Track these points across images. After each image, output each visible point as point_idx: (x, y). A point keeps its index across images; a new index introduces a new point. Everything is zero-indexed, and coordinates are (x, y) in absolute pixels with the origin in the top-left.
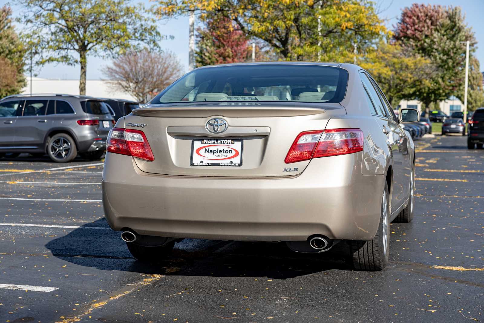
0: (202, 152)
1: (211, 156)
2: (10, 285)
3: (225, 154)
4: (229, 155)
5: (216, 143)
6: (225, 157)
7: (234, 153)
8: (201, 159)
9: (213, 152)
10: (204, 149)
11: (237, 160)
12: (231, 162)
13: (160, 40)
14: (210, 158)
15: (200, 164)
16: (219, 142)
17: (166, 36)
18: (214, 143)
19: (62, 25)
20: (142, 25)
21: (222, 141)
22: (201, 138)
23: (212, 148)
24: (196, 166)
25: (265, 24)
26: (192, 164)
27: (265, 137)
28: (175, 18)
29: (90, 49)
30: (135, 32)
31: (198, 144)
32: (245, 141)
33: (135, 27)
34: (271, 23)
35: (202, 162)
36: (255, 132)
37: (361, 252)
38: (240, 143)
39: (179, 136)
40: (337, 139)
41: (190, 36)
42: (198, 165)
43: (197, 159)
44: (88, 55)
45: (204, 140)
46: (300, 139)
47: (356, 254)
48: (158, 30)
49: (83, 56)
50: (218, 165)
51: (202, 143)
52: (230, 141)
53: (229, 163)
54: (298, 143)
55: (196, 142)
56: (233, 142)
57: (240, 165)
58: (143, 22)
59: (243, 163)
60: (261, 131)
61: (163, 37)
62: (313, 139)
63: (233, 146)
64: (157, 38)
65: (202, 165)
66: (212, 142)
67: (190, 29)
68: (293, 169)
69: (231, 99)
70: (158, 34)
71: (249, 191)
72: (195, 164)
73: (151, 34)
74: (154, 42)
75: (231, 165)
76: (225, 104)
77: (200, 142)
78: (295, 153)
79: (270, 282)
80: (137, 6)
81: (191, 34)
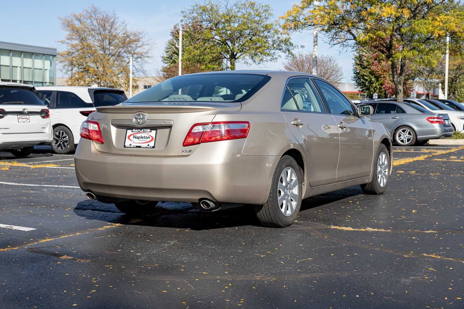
0: (131, 138)
1: (136, 140)
2: (6, 225)
3: (145, 139)
4: (148, 140)
5: (140, 131)
6: (145, 142)
7: (151, 138)
8: (130, 142)
9: (138, 138)
10: (133, 136)
11: (152, 144)
12: (148, 145)
13: (293, 49)
14: (136, 142)
15: (129, 146)
16: (142, 130)
17: (298, 46)
18: (139, 131)
19: (218, 40)
20: (278, 38)
21: (144, 130)
22: (131, 128)
23: (138, 135)
24: (127, 147)
25: (368, 34)
26: (125, 146)
27: (170, 127)
28: (299, 31)
29: (238, 58)
30: (274, 44)
31: (129, 132)
32: (158, 130)
33: (274, 39)
34: (374, 33)
35: (131, 145)
36: (163, 123)
37: (261, 213)
38: (155, 131)
39: (119, 126)
40: (223, 129)
41: (314, 46)
42: (128, 147)
43: (127, 144)
44: (236, 62)
45: (133, 129)
46: (194, 129)
47: (258, 214)
48: (291, 41)
49: (232, 64)
50: (140, 147)
51: (132, 132)
52: (149, 130)
53: (147, 145)
54: (193, 131)
55: (128, 131)
56: (150, 131)
57: (154, 147)
58: (280, 36)
59: (156, 146)
60: (167, 123)
61: (295, 47)
62: (204, 129)
63: (151, 134)
64: (291, 48)
65: (130, 147)
66: (138, 131)
67: (314, 40)
68: (188, 151)
69: (171, 100)
70: (291, 44)
71: (155, 166)
72: (126, 146)
73: (286, 44)
74: (289, 51)
75: (148, 147)
76: (167, 103)
77: (131, 131)
78: (191, 140)
79: (187, 232)
80: (274, 23)
81: (315, 44)
